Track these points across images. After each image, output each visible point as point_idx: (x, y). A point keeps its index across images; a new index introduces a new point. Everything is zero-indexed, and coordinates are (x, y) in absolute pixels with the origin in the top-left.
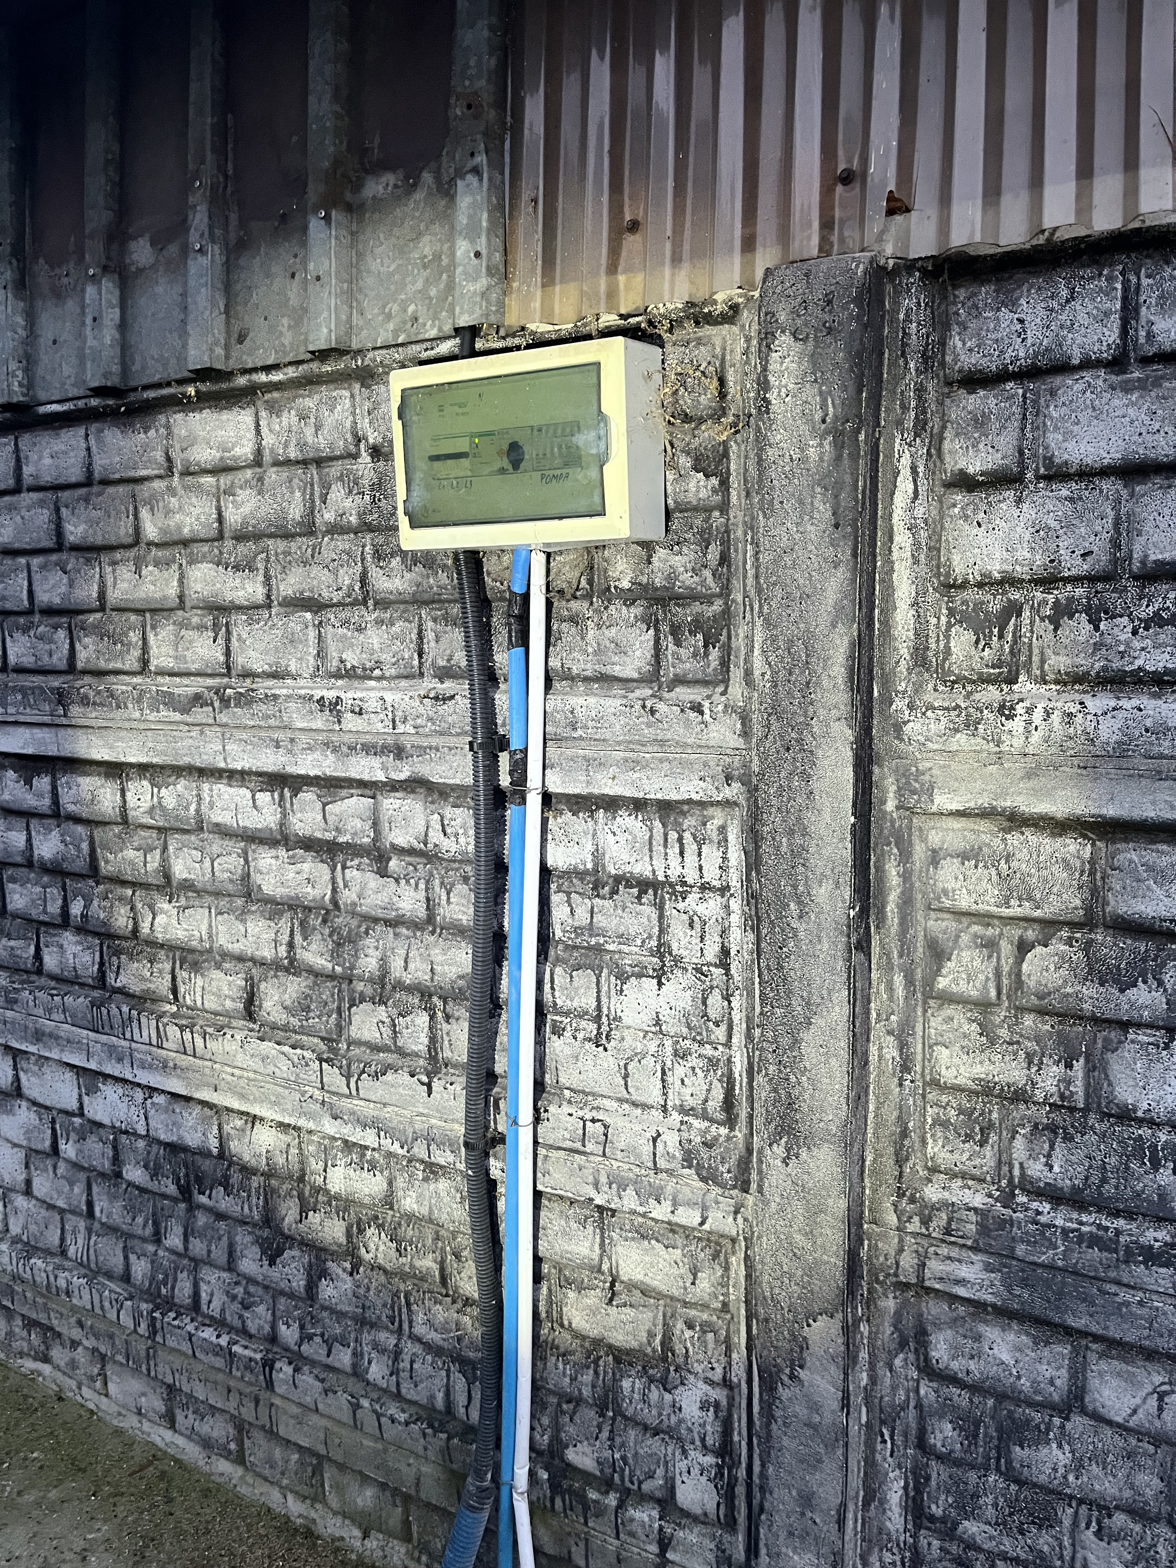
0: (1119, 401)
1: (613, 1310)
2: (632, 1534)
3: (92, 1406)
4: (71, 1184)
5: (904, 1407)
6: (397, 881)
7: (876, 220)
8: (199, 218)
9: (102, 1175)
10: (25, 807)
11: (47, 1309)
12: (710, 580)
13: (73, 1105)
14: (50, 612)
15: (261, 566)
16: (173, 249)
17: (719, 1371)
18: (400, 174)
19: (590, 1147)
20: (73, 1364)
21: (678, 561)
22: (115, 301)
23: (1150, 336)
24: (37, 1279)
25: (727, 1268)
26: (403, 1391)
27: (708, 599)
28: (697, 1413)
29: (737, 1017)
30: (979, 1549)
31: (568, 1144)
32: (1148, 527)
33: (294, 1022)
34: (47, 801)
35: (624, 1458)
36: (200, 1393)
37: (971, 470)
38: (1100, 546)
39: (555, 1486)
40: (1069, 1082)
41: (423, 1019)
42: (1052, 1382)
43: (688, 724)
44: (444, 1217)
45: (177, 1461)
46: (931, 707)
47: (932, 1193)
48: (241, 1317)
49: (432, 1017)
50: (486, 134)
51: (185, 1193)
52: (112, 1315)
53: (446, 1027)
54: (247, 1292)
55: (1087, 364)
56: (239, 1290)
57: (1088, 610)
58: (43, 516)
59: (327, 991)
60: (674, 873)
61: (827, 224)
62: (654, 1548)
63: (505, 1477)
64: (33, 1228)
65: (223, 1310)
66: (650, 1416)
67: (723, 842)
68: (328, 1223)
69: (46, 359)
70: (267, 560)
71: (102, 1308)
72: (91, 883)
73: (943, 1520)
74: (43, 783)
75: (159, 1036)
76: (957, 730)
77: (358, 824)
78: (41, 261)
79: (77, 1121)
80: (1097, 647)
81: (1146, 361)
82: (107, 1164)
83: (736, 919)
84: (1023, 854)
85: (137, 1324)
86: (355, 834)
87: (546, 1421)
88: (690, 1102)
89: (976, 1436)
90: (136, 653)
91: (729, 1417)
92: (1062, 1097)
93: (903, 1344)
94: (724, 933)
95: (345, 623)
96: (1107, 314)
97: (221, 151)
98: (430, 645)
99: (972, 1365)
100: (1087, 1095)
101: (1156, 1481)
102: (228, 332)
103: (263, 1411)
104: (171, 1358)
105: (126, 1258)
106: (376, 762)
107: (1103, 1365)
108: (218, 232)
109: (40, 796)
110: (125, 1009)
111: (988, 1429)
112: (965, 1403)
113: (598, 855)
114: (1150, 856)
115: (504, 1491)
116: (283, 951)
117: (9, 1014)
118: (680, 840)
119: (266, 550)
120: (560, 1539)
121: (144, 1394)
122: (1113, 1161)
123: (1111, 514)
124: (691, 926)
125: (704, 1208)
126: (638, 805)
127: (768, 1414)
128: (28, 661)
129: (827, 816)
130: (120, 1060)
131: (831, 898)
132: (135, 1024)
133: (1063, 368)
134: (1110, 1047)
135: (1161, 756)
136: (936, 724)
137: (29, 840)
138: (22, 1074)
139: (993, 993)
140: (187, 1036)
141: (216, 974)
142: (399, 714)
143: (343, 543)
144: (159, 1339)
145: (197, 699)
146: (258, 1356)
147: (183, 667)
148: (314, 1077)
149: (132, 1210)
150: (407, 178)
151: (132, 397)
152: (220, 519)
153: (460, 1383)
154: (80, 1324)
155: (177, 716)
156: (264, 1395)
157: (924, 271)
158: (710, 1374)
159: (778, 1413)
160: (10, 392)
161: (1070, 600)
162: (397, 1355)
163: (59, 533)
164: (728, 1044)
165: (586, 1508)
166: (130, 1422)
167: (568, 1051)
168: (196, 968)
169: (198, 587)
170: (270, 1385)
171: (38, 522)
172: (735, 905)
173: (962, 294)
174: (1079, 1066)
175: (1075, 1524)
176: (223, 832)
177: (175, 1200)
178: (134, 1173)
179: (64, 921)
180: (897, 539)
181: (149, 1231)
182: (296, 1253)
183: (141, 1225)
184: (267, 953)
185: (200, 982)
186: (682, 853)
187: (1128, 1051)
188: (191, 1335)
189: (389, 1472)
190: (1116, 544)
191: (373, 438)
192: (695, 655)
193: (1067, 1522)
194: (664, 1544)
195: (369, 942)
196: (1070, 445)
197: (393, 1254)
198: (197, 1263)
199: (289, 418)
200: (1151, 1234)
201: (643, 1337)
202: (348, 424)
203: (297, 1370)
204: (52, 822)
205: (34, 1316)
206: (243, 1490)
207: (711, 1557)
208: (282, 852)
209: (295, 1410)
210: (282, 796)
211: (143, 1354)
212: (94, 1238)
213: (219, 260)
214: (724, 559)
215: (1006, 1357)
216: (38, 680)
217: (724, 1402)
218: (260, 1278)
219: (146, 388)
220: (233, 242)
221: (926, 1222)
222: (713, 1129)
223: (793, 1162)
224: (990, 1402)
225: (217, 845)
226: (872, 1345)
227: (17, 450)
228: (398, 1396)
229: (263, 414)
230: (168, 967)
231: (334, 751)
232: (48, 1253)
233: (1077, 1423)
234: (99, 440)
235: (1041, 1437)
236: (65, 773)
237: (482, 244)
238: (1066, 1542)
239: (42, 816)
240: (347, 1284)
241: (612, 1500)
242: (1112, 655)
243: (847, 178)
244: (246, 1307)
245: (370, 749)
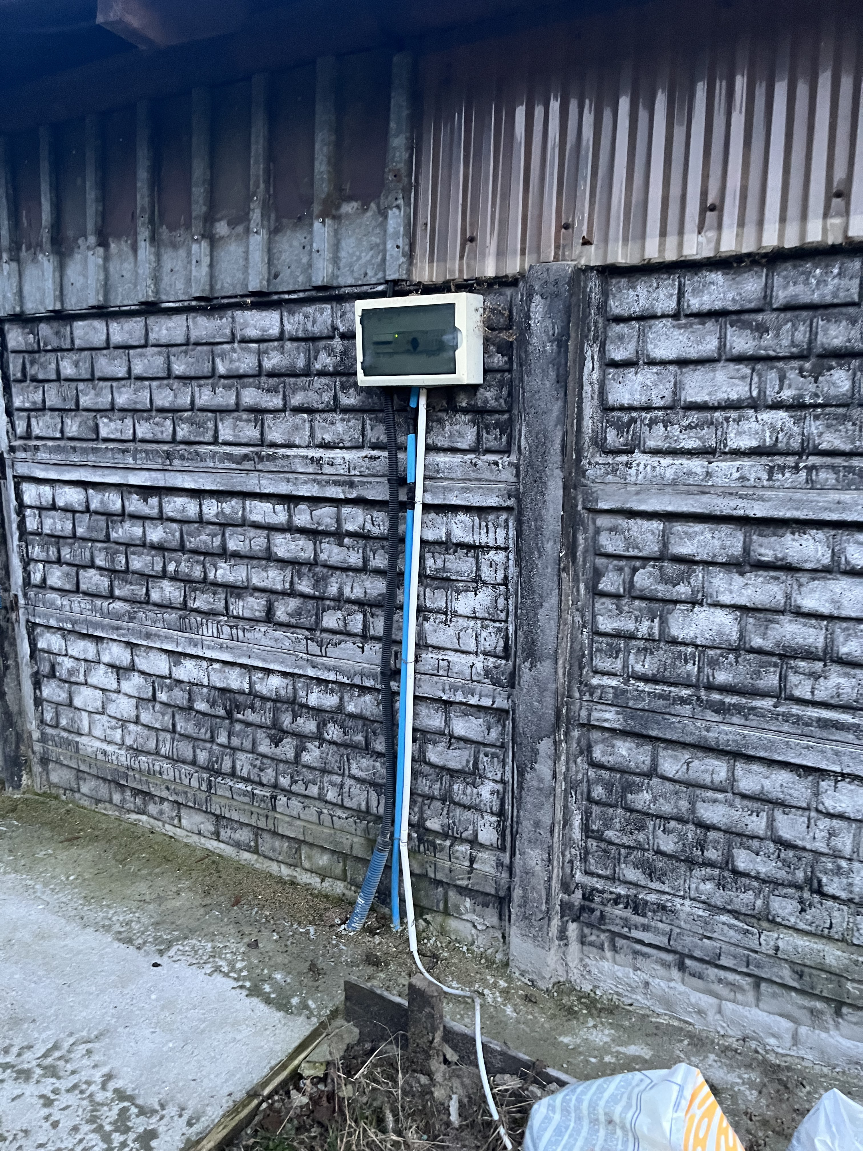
0: (676, 332)
1: (450, 751)
2: (457, 858)
3: (171, 834)
4: (163, 715)
5: (581, 781)
6: (348, 548)
7: (578, 248)
8: (256, 215)
9: (181, 708)
10: (143, 513)
11: (148, 783)
12: (503, 404)
13: (167, 673)
14: (162, 410)
15: (281, 390)
16: (240, 229)
17: (499, 775)
18: (359, 202)
19: (441, 672)
20: (161, 812)
21: (488, 394)
22: (208, 253)
23: (688, 306)
24: (143, 768)
25: (504, 726)
26: (345, 803)
27: (502, 412)
28: (489, 796)
29: (511, 608)
30: (613, 844)
31: (431, 672)
32: (687, 387)
33: (293, 621)
34: (156, 511)
35: (454, 822)
36: (235, 816)
37: (616, 359)
38: (668, 394)
39: (420, 840)
40: (652, 628)
41: (360, 617)
42: (643, 763)
43: (491, 471)
44: (368, 713)
45: (220, 856)
46: (597, 463)
47: (595, 681)
48: (259, 775)
49: (365, 616)
50: (403, 190)
51: (229, 715)
52: (186, 782)
53: (371, 620)
54: (262, 763)
55: (663, 316)
56: (258, 763)
57: (663, 421)
58: (160, 360)
59: (311, 604)
60: (484, 541)
61: (557, 247)
62: (467, 863)
63: (396, 836)
64: (140, 740)
65: (249, 773)
66: (466, 801)
67: (507, 527)
68: (307, 723)
69: (166, 280)
70: (284, 387)
71: (180, 778)
72: (180, 554)
73: (598, 831)
74: (154, 501)
75: (218, 632)
76: (608, 474)
77: (329, 520)
78: (164, 227)
79: (168, 681)
80: (666, 437)
81: (687, 316)
82: (185, 702)
83: (511, 563)
84: (635, 529)
85: (200, 785)
86: (327, 526)
87: (416, 809)
88: (488, 648)
89: (612, 791)
90: (211, 433)
91: (504, 797)
92: (649, 635)
93: (581, 753)
94: (506, 569)
95: (326, 420)
96: (672, 295)
97: (267, 182)
98: (369, 433)
99: (611, 759)
100: (660, 634)
101: (687, 804)
102: (269, 273)
103: (270, 822)
104: (218, 800)
105: (194, 752)
106: (339, 489)
107: (665, 753)
108: (265, 223)
109: (152, 508)
110: (199, 619)
111: (617, 788)
112: (607, 777)
113: (448, 534)
114: (686, 528)
115: (396, 843)
116: (287, 585)
117: (131, 625)
118: (487, 526)
119: (284, 382)
120: (422, 865)
121: (202, 823)
122: (669, 661)
123: (673, 381)
124: (491, 566)
125: (494, 697)
126: (467, 509)
127: (521, 788)
128: (149, 436)
129: (551, 511)
130: (196, 645)
131: (553, 548)
132: (205, 627)
133: (655, 317)
134: (670, 612)
135: (690, 485)
136: (600, 471)
137: (144, 532)
138: (136, 658)
139: (622, 590)
140: (234, 631)
141: (251, 599)
142: (352, 465)
143: (324, 380)
144: (213, 791)
145: (246, 457)
146: (268, 794)
147: (238, 440)
148: (303, 648)
149: (198, 725)
150: (363, 206)
151: (215, 302)
152: (260, 365)
153: (374, 796)
154: (168, 788)
155: (234, 466)
156: (271, 814)
157: (597, 270)
158: (495, 778)
159: (525, 786)
160: (147, 296)
161: (656, 417)
162: (342, 786)
163: (169, 369)
164: (506, 621)
165: (435, 848)
166: (194, 839)
167: (431, 628)
168: (239, 597)
169: (247, 400)
170: (274, 808)
171: (158, 363)
172: (511, 556)
173: (614, 281)
174: (656, 621)
175: (654, 828)
176: (256, 526)
177: (223, 718)
178: (201, 706)
179: (164, 575)
180: (585, 388)
181: (208, 735)
182: (289, 740)
183: (204, 733)
184: (279, 587)
185: (241, 603)
186: (487, 532)
187: (676, 613)
188: (231, 787)
189: (338, 843)
190: (675, 393)
191: (342, 329)
192: (495, 439)
193: (651, 828)
194: (472, 860)
195: (333, 579)
196: (656, 350)
197: (341, 734)
198: (234, 749)
199: (299, 317)
200: (684, 692)
201: (464, 763)
202: (330, 322)
203: (289, 799)
204: (158, 522)
205: (139, 787)
206: (258, 866)
207: (494, 864)
208: (288, 536)
209: (287, 819)
210: (289, 508)
211: (204, 800)
212: (176, 743)
213: (266, 237)
214: (510, 394)
215: (624, 753)
216: (155, 446)
217: (501, 790)
218: (270, 755)
219: (223, 298)
220: (272, 228)
221: (591, 695)
222: (499, 662)
223: (534, 669)
224: (618, 776)
225: (252, 532)
226: (567, 754)
227: (146, 325)
228: (342, 806)
229: (285, 314)
230: (223, 596)
231: (318, 484)
232: (148, 753)
233: (655, 781)
234: (195, 323)
235: (640, 790)
236: (167, 495)
237: (400, 242)
238: (651, 838)
239: (152, 519)
240: (317, 753)
241: (448, 843)
242: (671, 441)
243: (566, 227)
244: (261, 770)
245: (336, 483)
